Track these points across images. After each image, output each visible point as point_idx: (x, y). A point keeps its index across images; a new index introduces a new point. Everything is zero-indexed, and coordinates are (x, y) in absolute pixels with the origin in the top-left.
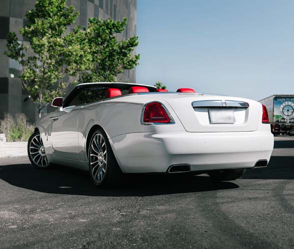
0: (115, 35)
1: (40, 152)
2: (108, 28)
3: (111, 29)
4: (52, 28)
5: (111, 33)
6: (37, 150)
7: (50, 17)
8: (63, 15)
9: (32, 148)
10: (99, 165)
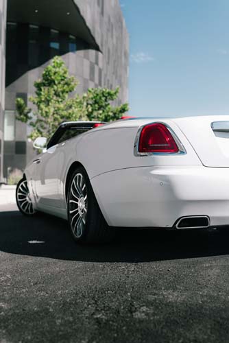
0: (110, 102)
1: (27, 198)
2: (104, 96)
3: (106, 97)
4: (57, 94)
5: (106, 100)
6: (25, 197)
7: (55, 84)
8: (66, 84)
9: (21, 194)
10: (79, 214)
